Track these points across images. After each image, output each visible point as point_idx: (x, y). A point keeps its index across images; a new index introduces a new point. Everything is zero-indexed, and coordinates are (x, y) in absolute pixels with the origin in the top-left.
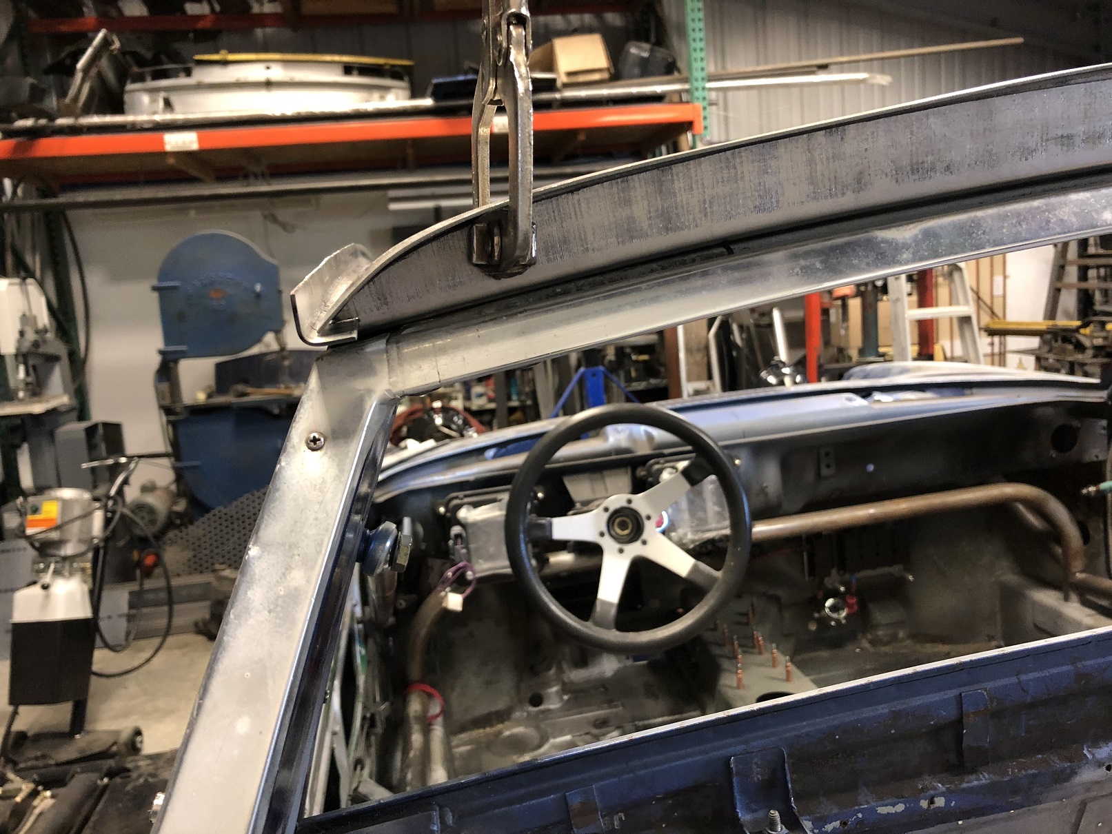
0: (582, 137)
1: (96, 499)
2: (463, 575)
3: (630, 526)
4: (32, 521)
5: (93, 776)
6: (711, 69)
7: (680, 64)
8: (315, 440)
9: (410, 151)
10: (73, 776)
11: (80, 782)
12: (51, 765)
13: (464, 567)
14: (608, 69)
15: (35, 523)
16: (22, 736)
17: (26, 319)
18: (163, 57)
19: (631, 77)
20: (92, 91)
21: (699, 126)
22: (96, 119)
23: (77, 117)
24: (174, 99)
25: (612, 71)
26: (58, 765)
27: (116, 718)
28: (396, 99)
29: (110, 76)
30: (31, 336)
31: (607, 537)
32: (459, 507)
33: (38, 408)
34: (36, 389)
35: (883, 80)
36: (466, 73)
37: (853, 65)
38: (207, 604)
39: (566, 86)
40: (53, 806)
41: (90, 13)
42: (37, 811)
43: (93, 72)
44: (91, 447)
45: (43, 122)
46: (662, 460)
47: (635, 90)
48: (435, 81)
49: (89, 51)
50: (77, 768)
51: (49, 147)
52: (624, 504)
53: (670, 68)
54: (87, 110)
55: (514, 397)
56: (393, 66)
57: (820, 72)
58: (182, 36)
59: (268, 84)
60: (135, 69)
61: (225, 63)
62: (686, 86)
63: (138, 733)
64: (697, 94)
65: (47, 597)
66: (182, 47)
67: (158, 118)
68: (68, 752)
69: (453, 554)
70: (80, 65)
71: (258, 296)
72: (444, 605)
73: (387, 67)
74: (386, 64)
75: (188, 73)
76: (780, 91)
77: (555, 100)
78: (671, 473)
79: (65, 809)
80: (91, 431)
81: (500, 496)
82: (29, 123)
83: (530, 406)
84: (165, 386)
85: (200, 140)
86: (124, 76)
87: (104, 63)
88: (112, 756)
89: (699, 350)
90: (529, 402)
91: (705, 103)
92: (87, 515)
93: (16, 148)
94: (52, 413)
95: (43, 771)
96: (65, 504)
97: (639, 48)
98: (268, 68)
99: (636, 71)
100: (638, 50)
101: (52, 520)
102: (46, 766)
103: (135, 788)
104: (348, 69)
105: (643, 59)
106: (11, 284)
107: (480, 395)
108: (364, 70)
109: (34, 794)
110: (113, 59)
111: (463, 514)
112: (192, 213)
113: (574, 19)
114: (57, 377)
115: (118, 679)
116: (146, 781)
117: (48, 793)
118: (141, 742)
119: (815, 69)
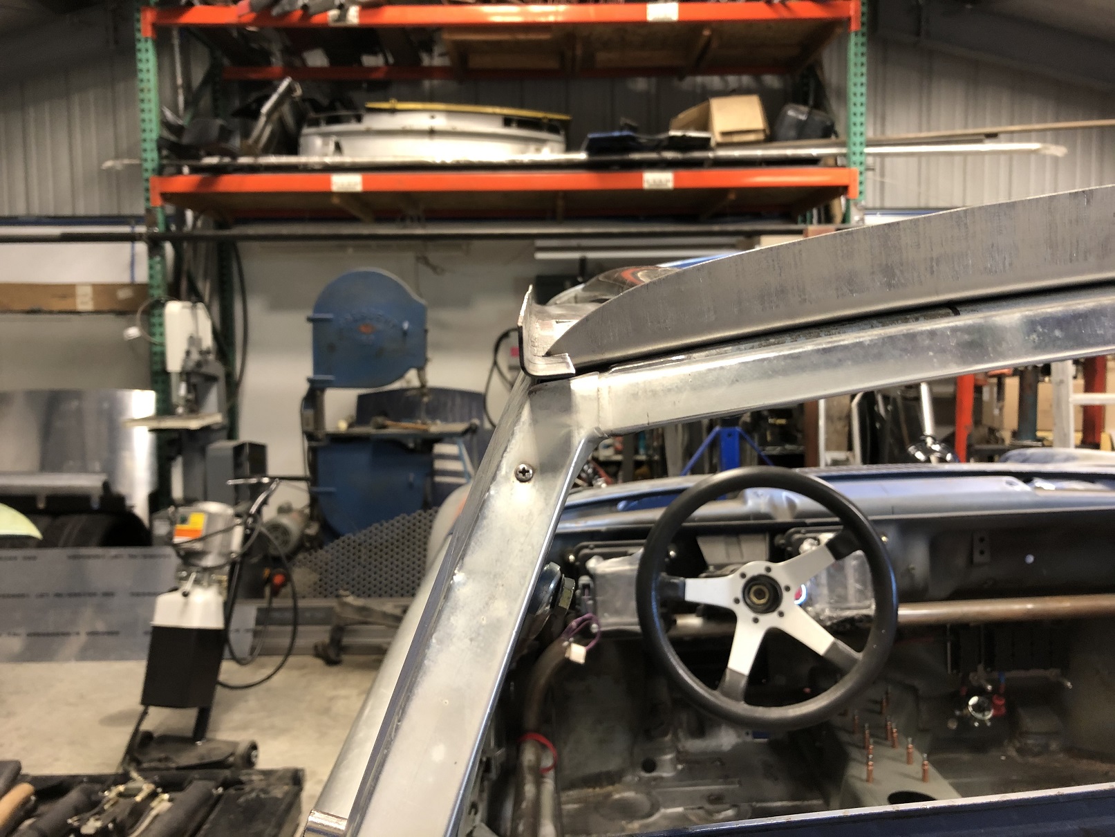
0: (732, 196)
1: (238, 515)
2: (588, 627)
3: (767, 597)
4: (180, 530)
5: (210, 784)
6: (870, 134)
7: (839, 128)
8: (524, 472)
9: (560, 203)
10: (190, 782)
11: (196, 789)
12: (172, 768)
13: (590, 619)
14: (764, 131)
15: (182, 533)
16: (148, 736)
17: (193, 340)
18: (338, 104)
19: (787, 139)
20: (272, 134)
21: (854, 191)
22: (273, 160)
23: (256, 155)
24: (345, 144)
25: (768, 132)
26: (178, 768)
27: (236, 729)
28: (551, 152)
29: (290, 120)
30: (195, 356)
31: (742, 603)
32: (589, 557)
33: (194, 424)
34: (194, 406)
35: (1059, 151)
36: (621, 129)
37: (1025, 135)
38: (328, 628)
39: (720, 145)
40: (170, 810)
41: (277, 62)
42: (154, 813)
43: (276, 116)
44: (237, 465)
45: (227, 160)
46: (803, 530)
47: (789, 152)
48: (591, 136)
49: (274, 98)
50: (196, 774)
51: (230, 183)
52: (763, 572)
53: (827, 132)
54: (266, 151)
55: (642, 451)
56: (551, 120)
57: (987, 141)
58: (356, 85)
59: (432, 133)
60: (312, 115)
61: (393, 111)
62: (844, 150)
63: (254, 747)
64: (854, 158)
65: (186, 604)
66: (356, 96)
67: (330, 159)
68: (188, 758)
69: (579, 604)
70: (266, 108)
71: (405, 333)
72: (567, 655)
73: (545, 121)
74: (544, 118)
75: (359, 119)
76: (942, 159)
77: (708, 159)
78: (812, 545)
79: (180, 814)
80: (238, 450)
81: (631, 550)
82: (213, 160)
83: (657, 462)
84: (310, 413)
85: (365, 182)
86: (302, 120)
87: (286, 109)
88: (229, 766)
89: (840, 419)
90: (656, 458)
91: (862, 168)
92: (228, 530)
93: (202, 183)
94: (206, 430)
95: (165, 773)
96: (211, 517)
97: (797, 110)
98: (433, 117)
99: (792, 133)
100: (795, 113)
101: (196, 531)
102: (168, 769)
103: (247, 801)
104: (508, 121)
105: (800, 121)
106: (184, 307)
107: (608, 446)
108: (523, 123)
109: (153, 795)
110: (295, 106)
111: (592, 564)
112: (350, 251)
113: (732, 80)
114: (214, 397)
115: (239, 692)
116: (258, 796)
117: (166, 796)
118: (256, 756)
119: (983, 137)
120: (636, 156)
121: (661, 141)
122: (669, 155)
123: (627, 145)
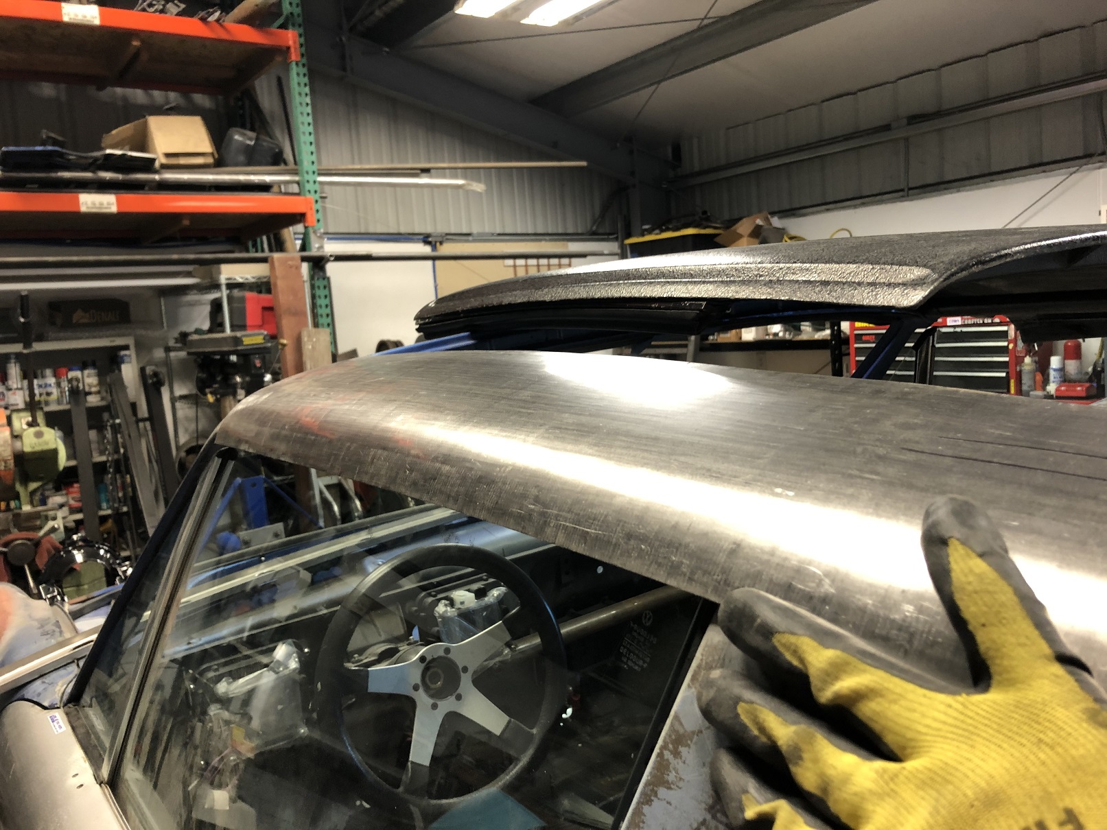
0: (186, 222)
7: (287, 156)
14: (212, 154)
19: (236, 165)
21: (311, 218)
25: (216, 156)
31: (421, 690)
35: (479, 187)
36: (44, 143)
37: (454, 172)
39: (166, 167)
47: (242, 178)
48: (5, 149)
52: (441, 653)
53: (277, 159)
55: (104, 505)
57: (424, 175)
62: (296, 178)
64: (308, 187)
77: (154, 181)
91: (317, 197)
97: (243, 135)
99: (242, 158)
100: (240, 137)
105: (248, 147)
111: (221, 688)
119: (419, 171)
120: (67, 175)
121: (96, 159)
122: (107, 175)
123: (52, 161)
